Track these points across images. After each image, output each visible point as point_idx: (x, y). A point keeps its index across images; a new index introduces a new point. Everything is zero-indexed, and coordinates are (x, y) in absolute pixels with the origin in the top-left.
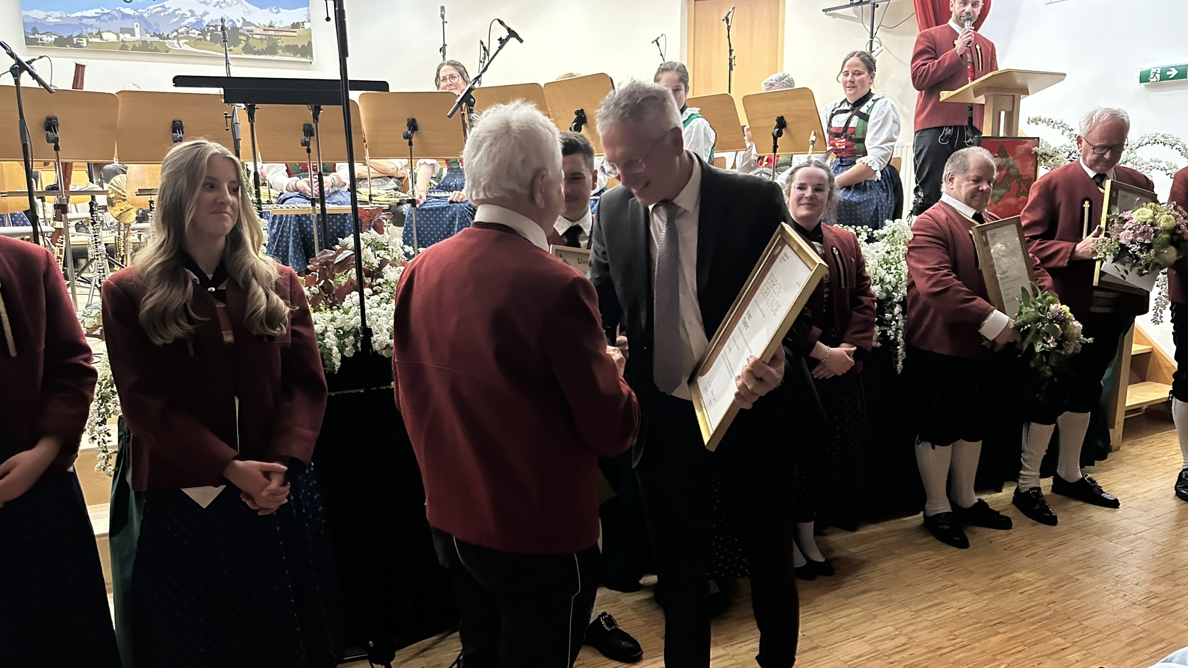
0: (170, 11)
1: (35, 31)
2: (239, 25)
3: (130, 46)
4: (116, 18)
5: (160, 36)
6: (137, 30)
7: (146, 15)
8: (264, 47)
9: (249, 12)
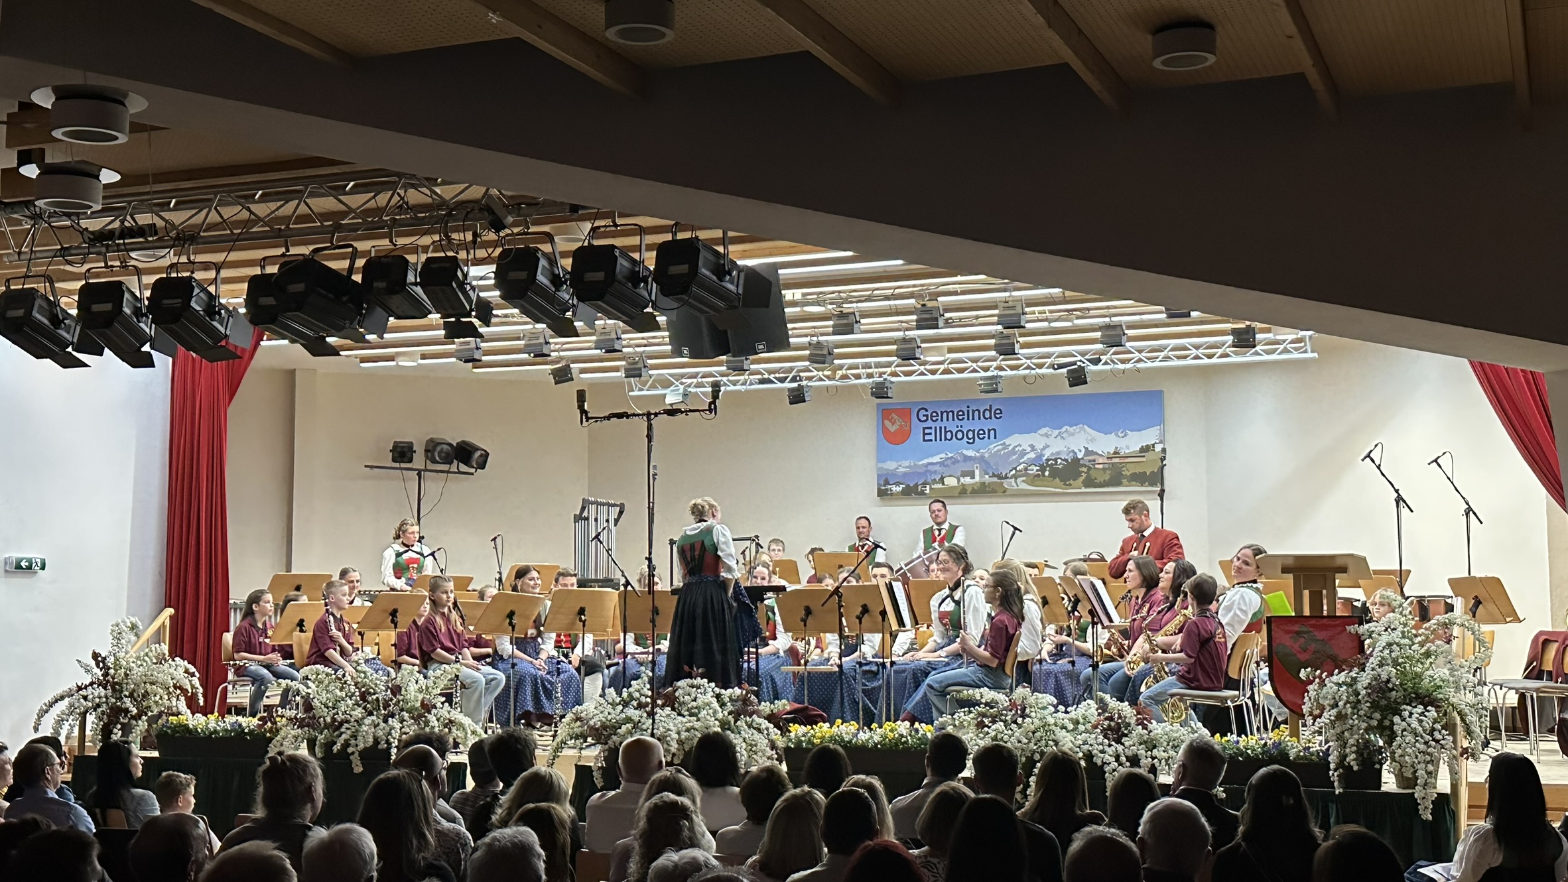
0: (1010, 448)
1: (887, 483)
2: (1080, 456)
3: (969, 490)
4: (958, 461)
5: (1000, 477)
6: (977, 472)
7: (986, 455)
8: (1107, 477)
9: (1093, 440)
